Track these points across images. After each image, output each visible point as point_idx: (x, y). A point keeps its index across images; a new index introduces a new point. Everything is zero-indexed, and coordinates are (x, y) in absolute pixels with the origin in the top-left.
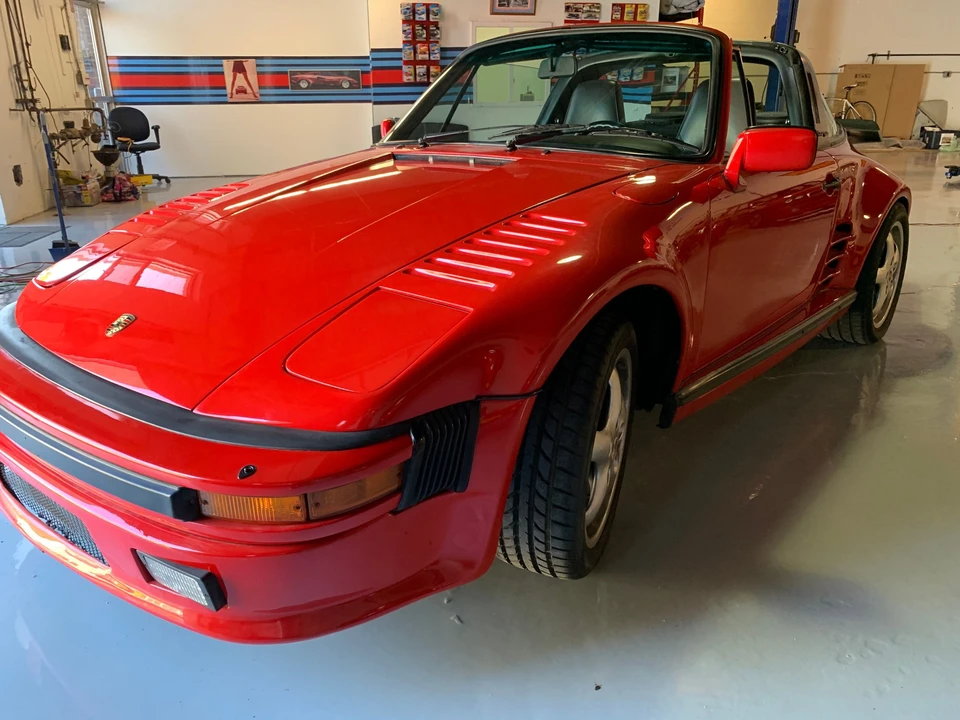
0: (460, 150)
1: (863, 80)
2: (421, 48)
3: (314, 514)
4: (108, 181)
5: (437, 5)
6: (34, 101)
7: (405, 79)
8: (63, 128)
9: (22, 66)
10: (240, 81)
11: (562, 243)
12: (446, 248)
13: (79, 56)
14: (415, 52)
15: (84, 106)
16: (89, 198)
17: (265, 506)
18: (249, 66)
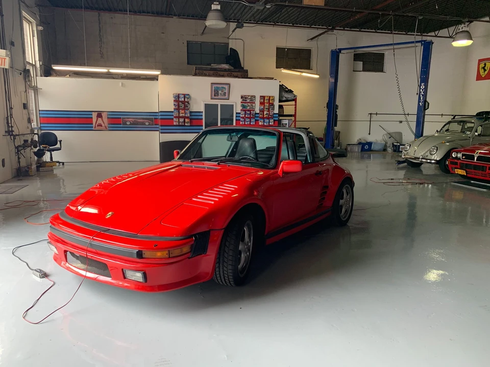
2: (181, 111)
3: (171, 256)
5: (188, 95)
6: (12, 131)
7: (175, 124)
8: (24, 142)
9: (9, 118)
12: (201, 193)
14: (179, 113)
15: (30, 133)
16: (32, 173)
17: (159, 254)
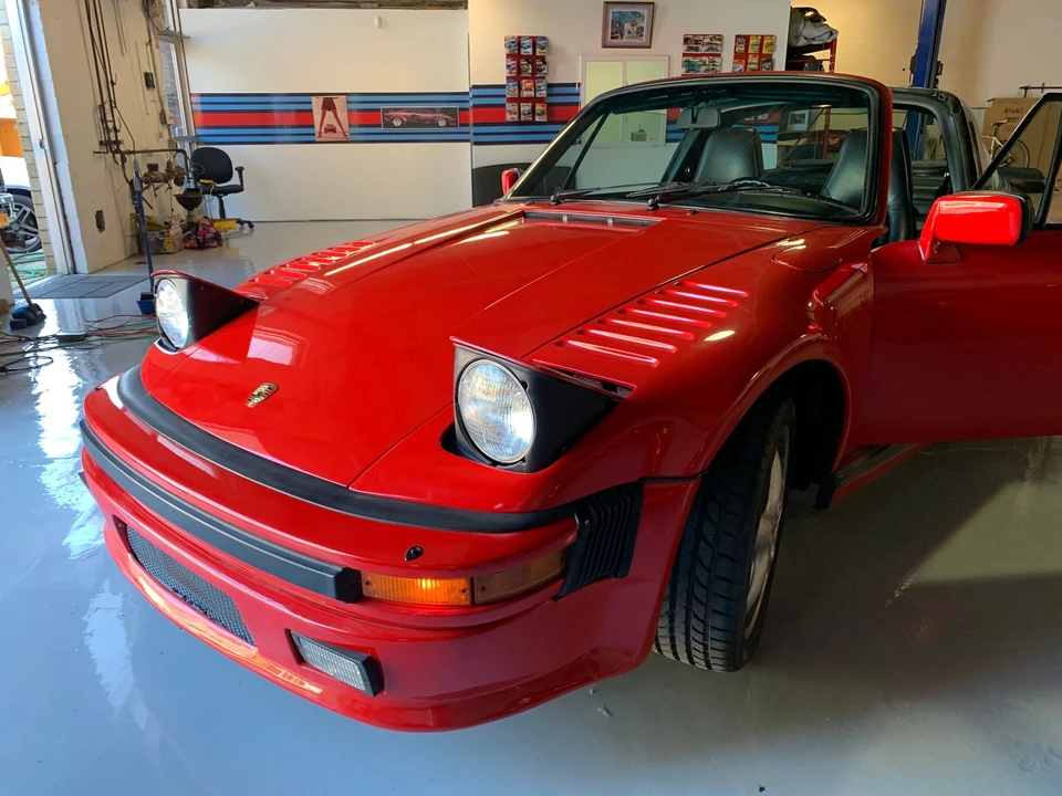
0: (597, 208)
1: (1015, 115)
2: (526, 84)
3: (479, 598)
4: (191, 227)
5: (544, 38)
6: (118, 142)
7: (509, 117)
8: (147, 171)
9: (107, 106)
10: (330, 118)
11: (723, 315)
12: (598, 318)
13: (164, 95)
14: (520, 89)
15: (167, 148)
16: (171, 246)
18: (339, 103)
